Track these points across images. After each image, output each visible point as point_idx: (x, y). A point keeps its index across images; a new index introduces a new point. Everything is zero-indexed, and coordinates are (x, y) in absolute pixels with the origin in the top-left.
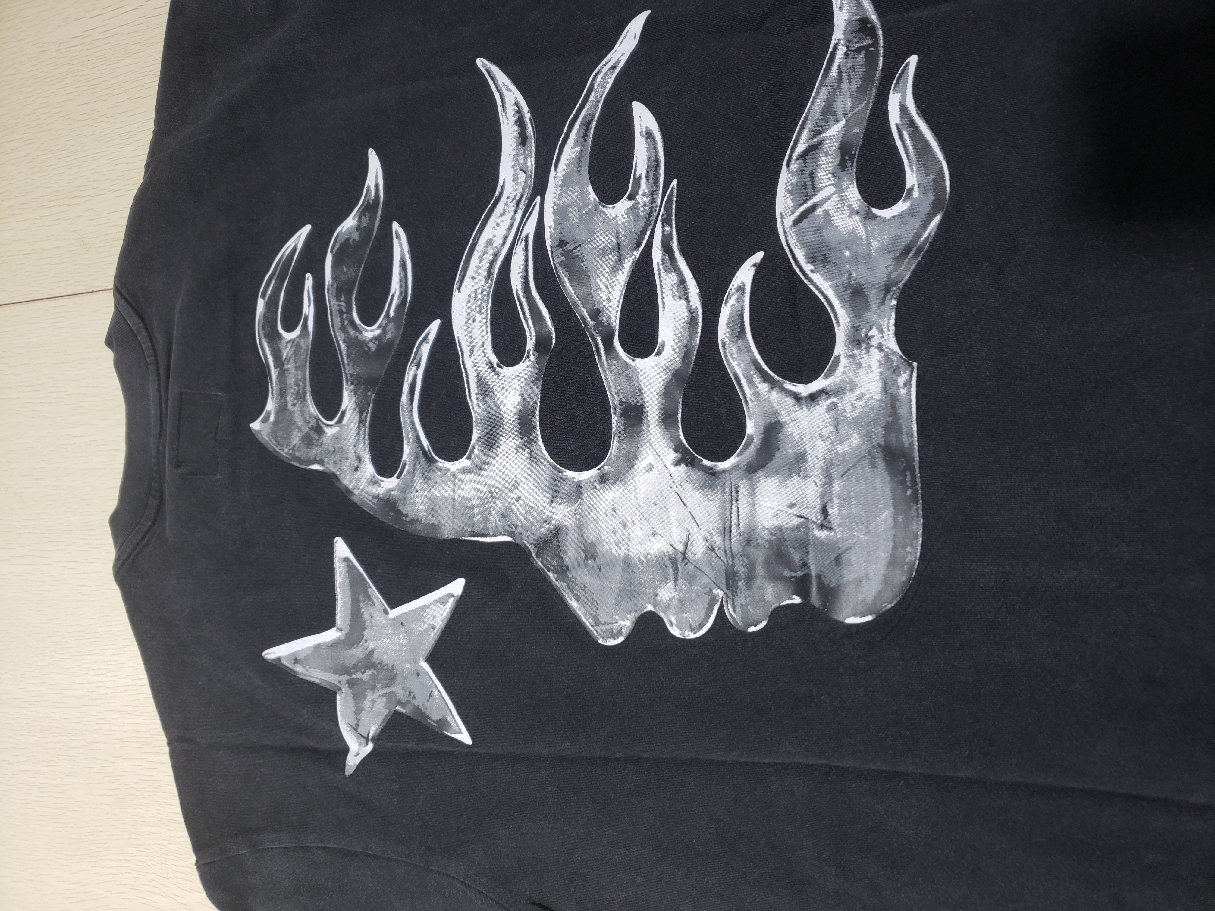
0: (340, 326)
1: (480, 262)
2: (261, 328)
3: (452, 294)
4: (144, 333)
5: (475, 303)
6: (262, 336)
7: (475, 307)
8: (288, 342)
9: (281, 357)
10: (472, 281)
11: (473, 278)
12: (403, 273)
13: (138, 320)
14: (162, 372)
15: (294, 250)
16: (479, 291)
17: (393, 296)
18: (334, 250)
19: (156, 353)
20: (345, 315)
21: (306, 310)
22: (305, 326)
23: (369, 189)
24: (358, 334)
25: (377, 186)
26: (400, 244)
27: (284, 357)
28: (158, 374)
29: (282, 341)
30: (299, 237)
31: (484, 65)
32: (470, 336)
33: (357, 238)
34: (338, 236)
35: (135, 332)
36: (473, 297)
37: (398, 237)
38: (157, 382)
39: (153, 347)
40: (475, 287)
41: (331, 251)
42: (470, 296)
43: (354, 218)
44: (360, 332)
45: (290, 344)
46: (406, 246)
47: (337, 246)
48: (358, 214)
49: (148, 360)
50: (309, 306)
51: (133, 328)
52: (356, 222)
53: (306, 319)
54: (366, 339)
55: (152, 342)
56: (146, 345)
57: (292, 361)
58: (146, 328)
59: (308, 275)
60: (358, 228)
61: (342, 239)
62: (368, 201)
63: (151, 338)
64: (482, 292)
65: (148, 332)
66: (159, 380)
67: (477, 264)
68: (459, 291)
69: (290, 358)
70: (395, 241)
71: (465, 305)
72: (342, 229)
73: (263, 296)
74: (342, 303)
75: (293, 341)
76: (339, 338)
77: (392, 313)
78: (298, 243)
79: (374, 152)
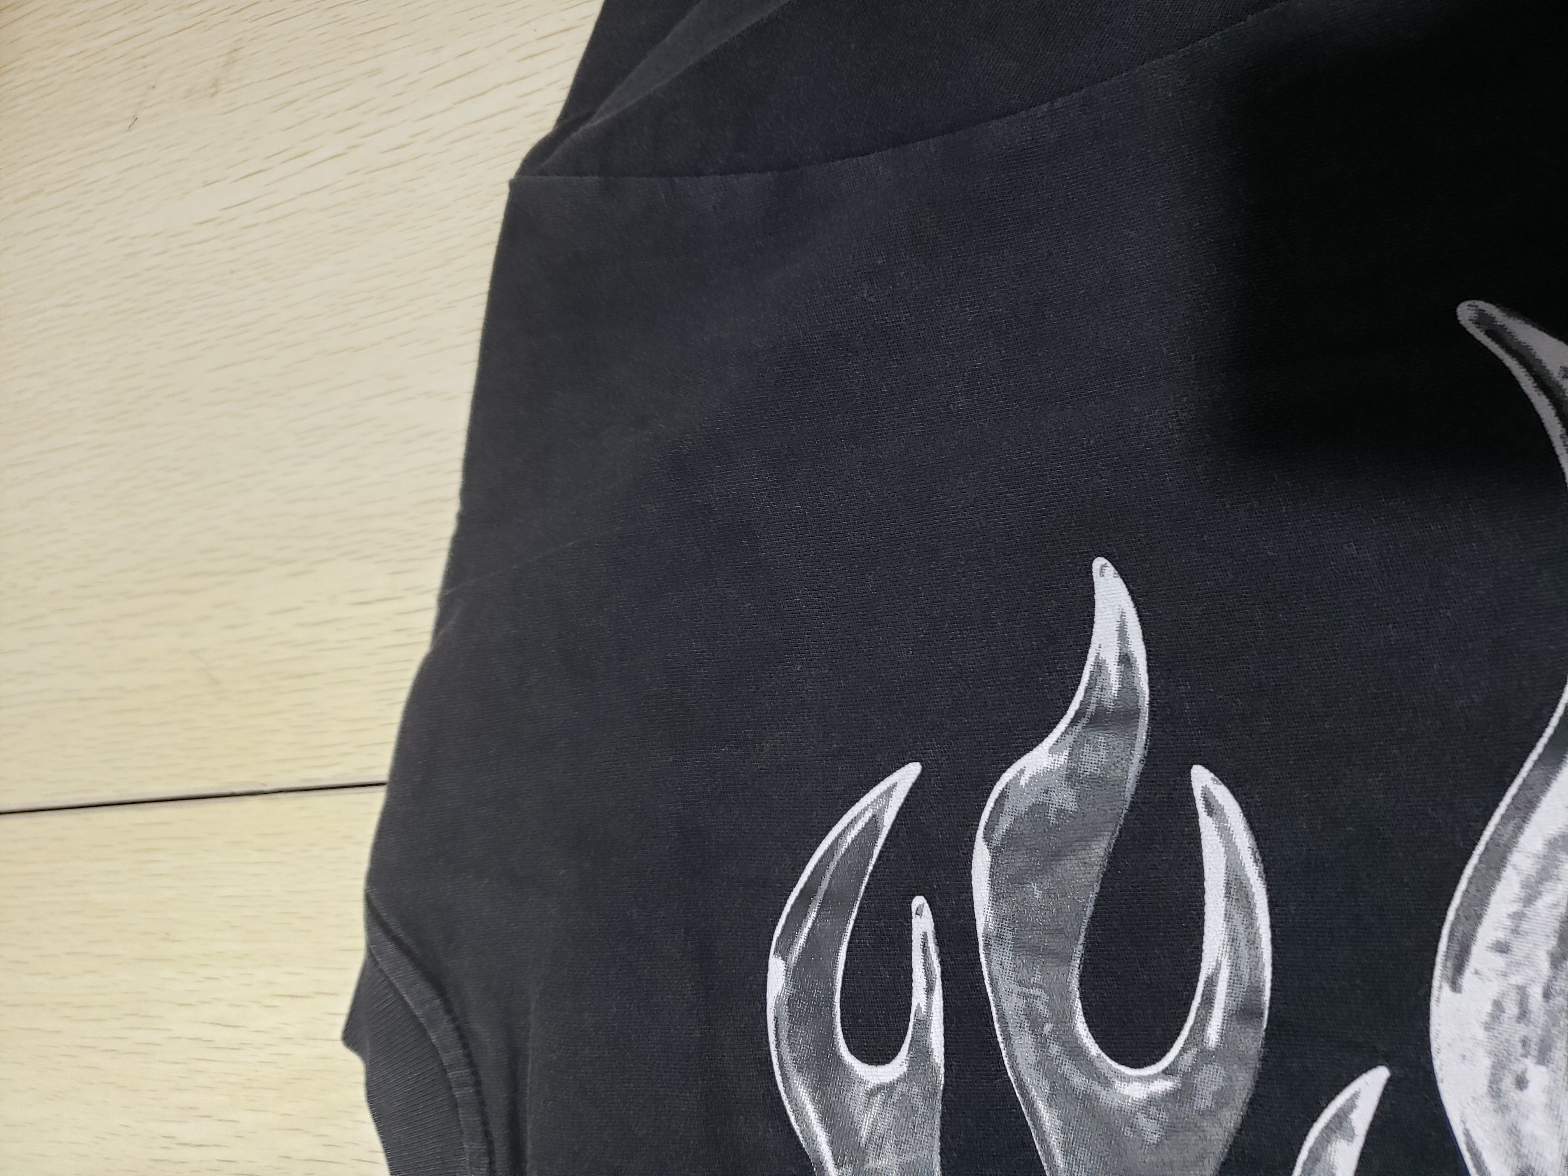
0: (1032, 1059)
1: (1529, 900)
2: (784, 1044)
3: (1428, 995)
4: (446, 1025)
5: (1522, 1030)
6: (792, 1070)
7: (1525, 1042)
8: (871, 1094)
9: (856, 1132)
10: (1499, 961)
11: (1502, 948)
12: (1238, 918)
13: (428, 993)
14: (498, 1132)
15: (874, 830)
16: (1536, 992)
17: (1211, 982)
18: (998, 835)
19: (475, 1073)
20: (1048, 1027)
21: (918, 997)
22: (921, 1052)
23: (1099, 666)
24: (1097, 1087)
25: (1125, 660)
26: (1225, 833)
27: (864, 1133)
28: (487, 1134)
29: (856, 1088)
30: (889, 792)
31: (1482, 320)
32: (1513, 1132)
33: (1071, 806)
34: (1003, 795)
35: (423, 1020)
36: (1512, 1009)
37: (1211, 809)
38: (486, 1161)
39: (471, 1062)
40: (1517, 979)
41: (987, 839)
42: (1498, 1006)
43: (1052, 750)
44: (1107, 1083)
45: (878, 1099)
46: (1244, 840)
47: (1005, 823)
48: (1070, 739)
49: (457, 1094)
50: (930, 990)
51: (418, 1013)
52: (1062, 758)
53: (924, 1024)
54: (1127, 1105)
55: (465, 1046)
56: (452, 1054)
57: (888, 1147)
58: (449, 1011)
59: (919, 901)
60: (1072, 777)
61: (1019, 804)
62: (1099, 702)
63: (463, 1036)
64: (1547, 995)
65: (454, 1020)
66: (490, 1153)
67: (1515, 907)
68: (1455, 986)
69: (882, 1138)
70: (1206, 824)
71: (1481, 1034)
72: (1016, 778)
73: (784, 953)
74: (1036, 992)
75: (890, 1088)
76: (1034, 1093)
77: (1213, 1034)
78: (882, 810)
79: (1110, 570)
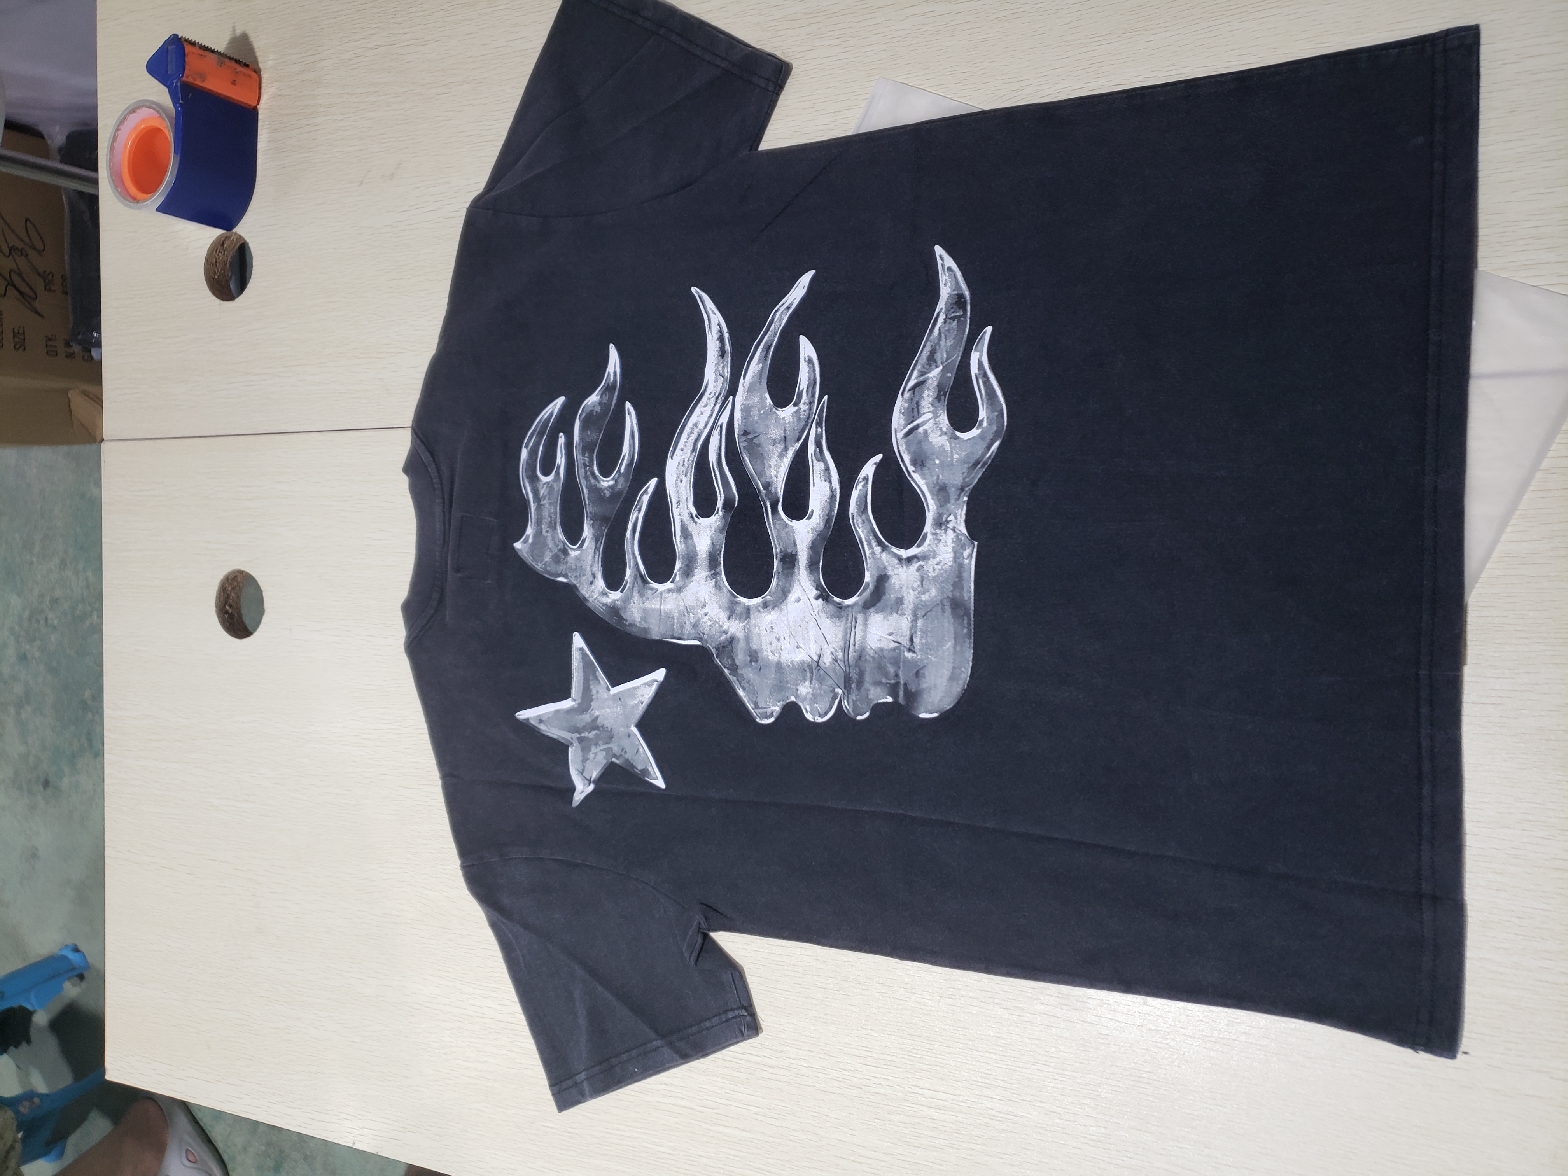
0: (583, 476)
1: (688, 439)
2: (524, 471)
3: (667, 460)
4: (434, 466)
5: (683, 468)
6: (525, 478)
7: (683, 471)
8: (544, 484)
9: (539, 494)
10: (681, 452)
11: (682, 450)
12: (632, 441)
13: (429, 456)
14: (446, 497)
15: (551, 414)
16: (686, 460)
17: (624, 457)
18: (582, 418)
19: (441, 481)
20: (588, 468)
21: (558, 460)
22: (558, 473)
23: (609, 373)
24: (597, 483)
25: (615, 373)
26: (631, 419)
27: (541, 495)
28: (443, 498)
29: (540, 483)
30: (556, 405)
31: (697, 292)
32: (678, 492)
33: (599, 411)
34: (584, 407)
35: (427, 464)
36: (682, 464)
37: (629, 413)
38: (442, 504)
39: (440, 477)
40: (683, 457)
41: (579, 418)
42: (679, 463)
43: (597, 395)
44: (599, 482)
45: (545, 486)
46: (635, 421)
47: (584, 415)
48: (601, 393)
49: (435, 486)
50: (561, 458)
51: (425, 462)
52: (599, 398)
53: (559, 467)
54: (603, 487)
55: (438, 473)
56: (434, 475)
57: (547, 498)
58: (435, 462)
59: (561, 434)
60: (600, 403)
61: (588, 410)
62: (608, 384)
63: (438, 470)
64: (688, 461)
65: (436, 465)
66: (444, 503)
67: (686, 440)
68: (672, 459)
69: (546, 496)
70: (627, 416)
71: (675, 469)
72: (588, 403)
73: (526, 447)
74: (586, 459)
75: (548, 483)
76: (583, 484)
77: (622, 470)
78: (554, 409)
79: (614, 347)
